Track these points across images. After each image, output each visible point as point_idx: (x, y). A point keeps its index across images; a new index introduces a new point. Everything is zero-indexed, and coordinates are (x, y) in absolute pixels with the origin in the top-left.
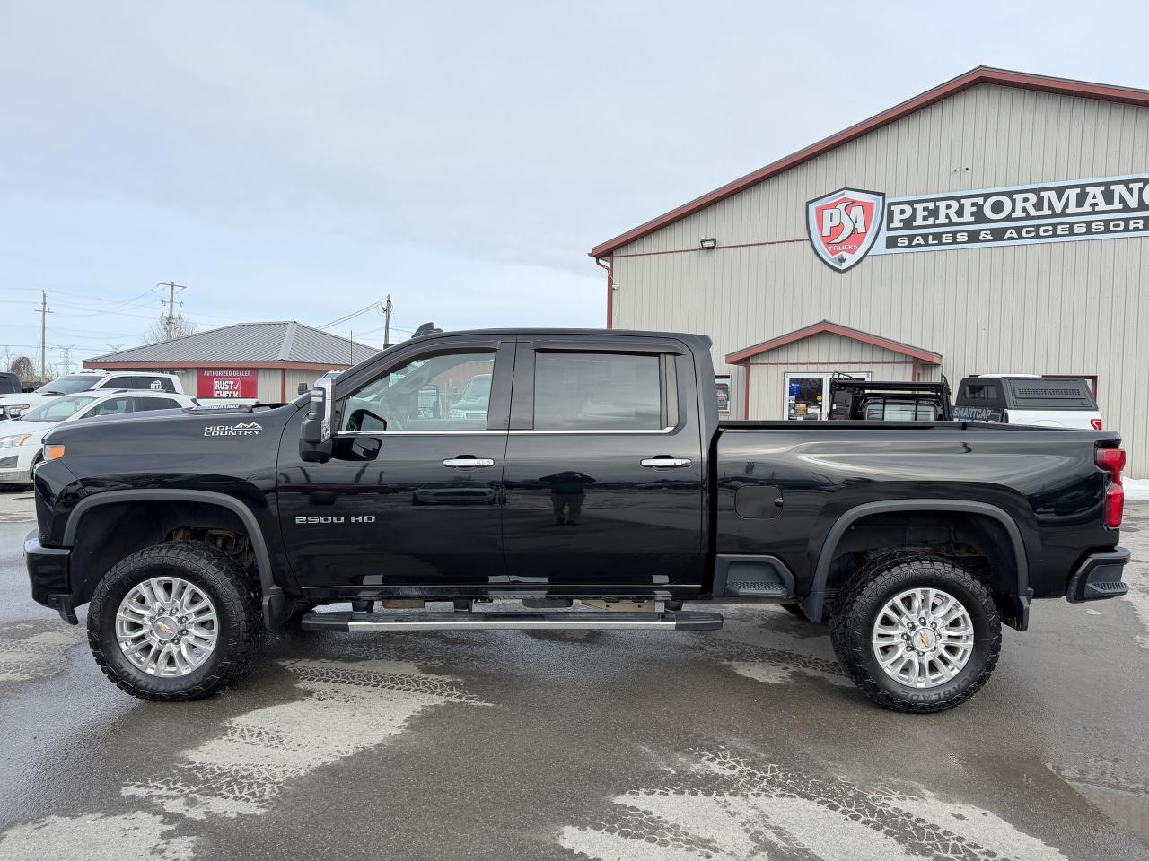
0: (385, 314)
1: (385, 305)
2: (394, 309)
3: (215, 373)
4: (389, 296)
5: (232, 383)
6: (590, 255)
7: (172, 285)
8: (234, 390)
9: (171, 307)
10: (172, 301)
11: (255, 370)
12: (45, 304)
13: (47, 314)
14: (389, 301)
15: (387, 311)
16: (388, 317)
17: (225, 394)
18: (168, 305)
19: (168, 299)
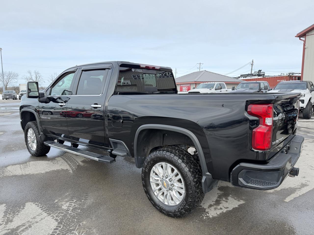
0: (251, 66)
1: (251, 63)
2: (254, 64)
3: (183, 85)
4: (253, 60)
5: (186, 88)
6: (296, 37)
7: (200, 64)
8: (186, 90)
9: (200, 69)
10: (200, 68)
11: (190, 84)
12: (176, 71)
13: (176, 73)
14: (253, 62)
15: (252, 65)
16: (252, 67)
17: (184, 91)
18: (199, 69)
19: (199, 68)
